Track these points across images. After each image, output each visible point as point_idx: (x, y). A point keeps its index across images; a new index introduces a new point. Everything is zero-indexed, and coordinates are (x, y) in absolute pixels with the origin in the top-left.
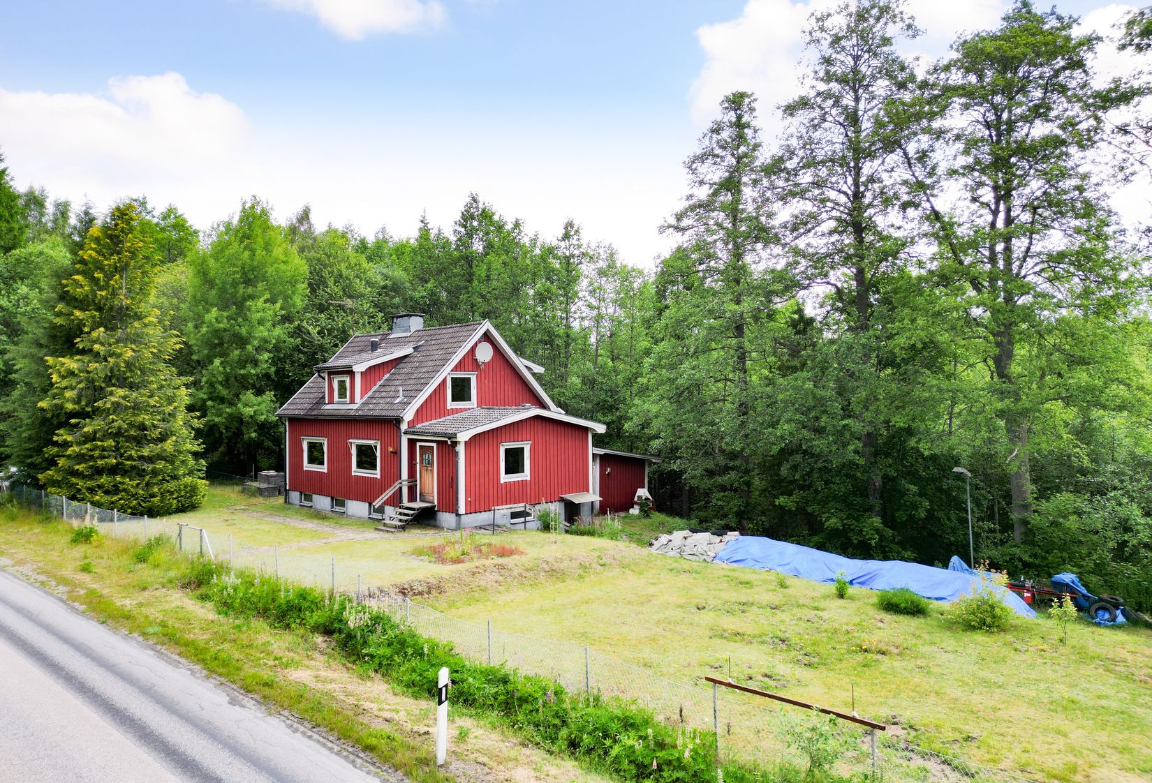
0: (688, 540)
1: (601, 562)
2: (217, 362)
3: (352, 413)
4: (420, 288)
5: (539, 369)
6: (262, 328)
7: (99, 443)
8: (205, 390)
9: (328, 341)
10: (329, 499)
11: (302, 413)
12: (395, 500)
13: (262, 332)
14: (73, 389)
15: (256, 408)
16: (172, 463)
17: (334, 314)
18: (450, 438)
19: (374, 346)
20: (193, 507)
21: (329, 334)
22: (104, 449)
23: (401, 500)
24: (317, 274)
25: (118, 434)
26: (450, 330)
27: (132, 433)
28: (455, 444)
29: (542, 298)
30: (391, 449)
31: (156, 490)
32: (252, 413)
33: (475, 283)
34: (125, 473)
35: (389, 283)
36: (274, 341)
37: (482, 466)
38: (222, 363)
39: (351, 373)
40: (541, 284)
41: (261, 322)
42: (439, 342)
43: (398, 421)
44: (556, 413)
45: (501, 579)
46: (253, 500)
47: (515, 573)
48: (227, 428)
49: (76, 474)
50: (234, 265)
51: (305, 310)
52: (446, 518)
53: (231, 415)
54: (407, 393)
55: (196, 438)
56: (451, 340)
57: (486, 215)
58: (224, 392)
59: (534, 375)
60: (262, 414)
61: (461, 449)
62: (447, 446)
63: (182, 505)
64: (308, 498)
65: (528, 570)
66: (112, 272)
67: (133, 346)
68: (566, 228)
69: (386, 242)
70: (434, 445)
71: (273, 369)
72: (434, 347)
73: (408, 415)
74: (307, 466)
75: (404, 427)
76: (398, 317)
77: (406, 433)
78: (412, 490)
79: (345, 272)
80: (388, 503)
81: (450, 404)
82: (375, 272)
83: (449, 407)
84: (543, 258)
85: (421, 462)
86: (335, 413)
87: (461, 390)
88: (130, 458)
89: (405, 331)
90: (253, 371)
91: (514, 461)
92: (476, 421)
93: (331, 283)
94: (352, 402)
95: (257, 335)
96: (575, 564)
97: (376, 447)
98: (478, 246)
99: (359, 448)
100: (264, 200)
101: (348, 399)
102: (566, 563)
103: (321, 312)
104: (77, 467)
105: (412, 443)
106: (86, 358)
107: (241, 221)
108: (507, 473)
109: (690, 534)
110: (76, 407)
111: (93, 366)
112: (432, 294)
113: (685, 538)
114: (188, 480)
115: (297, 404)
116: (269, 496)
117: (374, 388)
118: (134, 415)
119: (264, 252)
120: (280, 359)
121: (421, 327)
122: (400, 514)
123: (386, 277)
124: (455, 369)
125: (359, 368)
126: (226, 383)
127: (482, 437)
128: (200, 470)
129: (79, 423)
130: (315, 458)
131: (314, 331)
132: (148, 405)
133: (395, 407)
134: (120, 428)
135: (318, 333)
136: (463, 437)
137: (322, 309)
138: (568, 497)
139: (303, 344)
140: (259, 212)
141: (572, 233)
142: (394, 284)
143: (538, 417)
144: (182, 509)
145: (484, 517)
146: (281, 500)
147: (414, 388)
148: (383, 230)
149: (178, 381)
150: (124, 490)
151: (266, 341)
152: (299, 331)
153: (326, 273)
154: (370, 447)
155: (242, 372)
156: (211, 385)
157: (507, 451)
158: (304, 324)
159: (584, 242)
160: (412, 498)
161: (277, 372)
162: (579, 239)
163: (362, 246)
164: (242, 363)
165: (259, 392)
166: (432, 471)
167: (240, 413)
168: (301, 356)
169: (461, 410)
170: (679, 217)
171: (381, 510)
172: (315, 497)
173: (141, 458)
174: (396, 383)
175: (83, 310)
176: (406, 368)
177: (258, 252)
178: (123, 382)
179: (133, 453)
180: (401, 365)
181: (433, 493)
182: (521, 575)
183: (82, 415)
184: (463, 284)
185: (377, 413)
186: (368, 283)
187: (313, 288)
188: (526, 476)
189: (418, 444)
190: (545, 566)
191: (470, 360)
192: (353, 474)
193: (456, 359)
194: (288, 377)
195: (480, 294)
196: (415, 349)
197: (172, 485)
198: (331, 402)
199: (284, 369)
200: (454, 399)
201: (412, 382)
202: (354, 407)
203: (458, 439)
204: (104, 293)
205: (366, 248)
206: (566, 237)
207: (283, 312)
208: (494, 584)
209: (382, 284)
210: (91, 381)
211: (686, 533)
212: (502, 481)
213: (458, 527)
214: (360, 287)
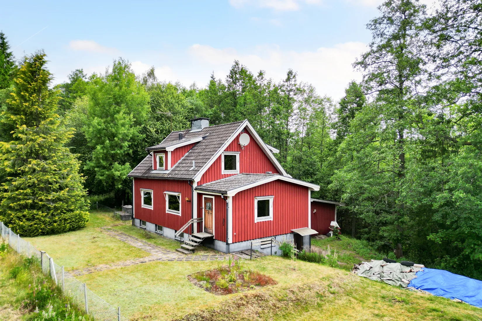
0: (385, 267)
1: (332, 290)
2: (99, 147)
3: (166, 176)
4: (209, 110)
5: (276, 151)
6: (123, 128)
7: (22, 191)
8: (94, 162)
9: (160, 136)
10: (154, 225)
11: (140, 175)
12: (190, 230)
13: (123, 130)
14: (9, 160)
15: (121, 172)
16: (67, 203)
17: (165, 122)
18: (223, 194)
19: (181, 137)
20: (79, 228)
21: (161, 133)
22: (26, 194)
23: (192, 232)
24: (156, 101)
25: (32, 186)
26: (224, 127)
27: (42, 186)
28: (226, 198)
29: (275, 113)
30: (187, 199)
31: (57, 218)
32: (119, 175)
33: (238, 106)
34: (39, 208)
35: (194, 107)
36: (131, 136)
37: (243, 212)
38: (102, 148)
39: (166, 152)
40: (273, 105)
41: (123, 125)
42: (217, 134)
43: (191, 182)
44: (287, 178)
45: (260, 310)
46: (117, 223)
47: (270, 304)
48: (107, 183)
49: (10, 208)
50: (110, 94)
51: (149, 119)
52: (220, 245)
53: (109, 176)
54: (197, 164)
55: (85, 188)
56: (224, 133)
57: (243, 72)
58: (104, 163)
59: (273, 154)
60: (125, 175)
61: (230, 201)
62: (221, 199)
63: (73, 227)
64: (144, 224)
65: (279, 301)
66: (32, 92)
67: (43, 135)
68: (288, 75)
69: (195, 90)
70: (213, 197)
71: (131, 151)
72: (214, 137)
73: (197, 178)
74: (143, 206)
75: (195, 185)
76: (195, 120)
77: (196, 189)
78: (199, 224)
79: (171, 100)
80: (186, 231)
81: (224, 172)
82: (187, 102)
83: (223, 173)
84: (275, 91)
85: (205, 208)
86: (157, 175)
87: (230, 163)
88: (41, 200)
89: (199, 128)
90: (119, 152)
91: (263, 209)
92: (239, 183)
93: (163, 106)
94: (166, 169)
95: (121, 132)
96: (313, 293)
97: (179, 197)
98: (238, 87)
99: (171, 197)
100: (126, 60)
101: (164, 168)
102: (307, 291)
103: (158, 121)
104: (11, 204)
105: (200, 196)
106: (17, 142)
107: (114, 71)
108: (258, 216)
109: (385, 263)
110: (12, 170)
111: (19, 146)
112: (215, 113)
113: (382, 266)
114: (78, 212)
115: (139, 170)
116: (125, 220)
117: (179, 161)
118: (43, 175)
119: (126, 88)
120: (135, 146)
121: (208, 126)
122: (193, 241)
123: (192, 104)
124: (226, 150)
125: (170, 149)
126: (105, 158)
127: (243, 194)
128: (87, 206)
129: (12, 179)
130: (148, 201)
131: (153, 131)
132: (51, 170)
133: (190, 173)
134: (34, 183)
135: (156, 131)
136: (231, 194)
137: (158, 119)
138: (295, 230)
139: (147, 137)
140: (123, 66)
141: (292, 77)
142: (196, 107)
143: (278, 181)
144: (73, 229)
145: (244, 245)
146: (130, 223)
147: (202, 161)
148: (194, 85)
149: (72, 156)
150: (38, 219)
151: (127, 136)
152: (144, 130)
153: (160, 101)
154: (175, 196)
155: (113, 152)
156: (98, 159)
157: (259, 202)
158: (148, 127)
159: (298, 83)
160: (199, 230)
161: (133, 152)
162: (295, 81)
163: (184, 91)
164: (112, 147)
165: (123, 163)
166: (212, 214)
167: (113, 174)
168: (146, 144)
169: (230, 175)
170: (365, 56)
171: (182, 235)
172: (147, 223)
173: (48, 200)
174: (192, 158)
175: (15, 114)
176: (197, 149)
177: (124, 88)
178: (38, 156)
179: (43, 197)
180: (195, 148)
181: (212, 227)
182: (274, 305)
183: (15, 175)
184: (231, 108)
185: (179, 176)
186: (183, 106)
187: (154, 109)
188: (270, 218)
189: (204, 196)
190: (291, 296)
191: (236, 144)
192: (167, 212)
193: (227, 144)
194: (140, 155)
195: (241, 112)
196: (204, 138)
197: (68, 215)
198: (155, 169)
199: (137, 151)
200: (225, 169)
201: (201, 157)
202: (167, 172)
203: (228, 195)
204: (27, 104)
205: (185, 92)
206: (288, 79)
207: (135, 119)
208: (255, 316)
209: (190, 107)
210: (19, 155)
211: (382, 262)
212: (256, 222)
213: (228, 252)
214: (178, 108)
